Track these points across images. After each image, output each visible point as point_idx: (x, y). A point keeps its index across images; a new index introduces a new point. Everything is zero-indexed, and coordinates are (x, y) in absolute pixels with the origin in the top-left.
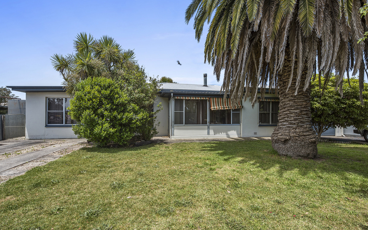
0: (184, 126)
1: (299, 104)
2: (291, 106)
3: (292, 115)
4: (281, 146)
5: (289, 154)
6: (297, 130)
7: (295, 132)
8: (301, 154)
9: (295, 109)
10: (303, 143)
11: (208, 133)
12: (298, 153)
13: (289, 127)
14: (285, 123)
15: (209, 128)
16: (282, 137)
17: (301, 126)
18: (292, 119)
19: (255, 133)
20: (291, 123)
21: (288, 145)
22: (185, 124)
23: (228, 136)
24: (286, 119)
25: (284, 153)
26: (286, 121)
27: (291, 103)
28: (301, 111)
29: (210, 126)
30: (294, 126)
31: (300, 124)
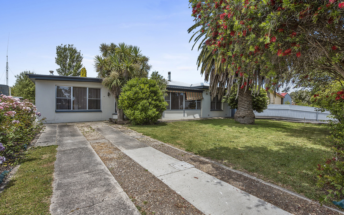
0: (171, 111)
1: (248, 99)
2: (245, 101)
3: (246, 105)
4: (241, 119)
5: (245, 123)
6: (248, 112)
7: (248, 113)
8: (250, 123)
9: (247, 102)
10: (251, 117)
11: (184, 116)
12: (249, 122)
13: (245, 110)
14: (242, 108)
15: (184, 112)
16: (242, 115)
17: (250, 110)
18: (246, 106)
19: (209, 115)
20: (245, 109)
21: (245, 119)
22: (171, 109)
23: (194, 118)
24: (243, 106)
25: (243, 123)
26: (243, 107)
27: (246, 99)
28: (250, 103)
29: (185, 111)
30: (247, 110)
31: (249, 109)
